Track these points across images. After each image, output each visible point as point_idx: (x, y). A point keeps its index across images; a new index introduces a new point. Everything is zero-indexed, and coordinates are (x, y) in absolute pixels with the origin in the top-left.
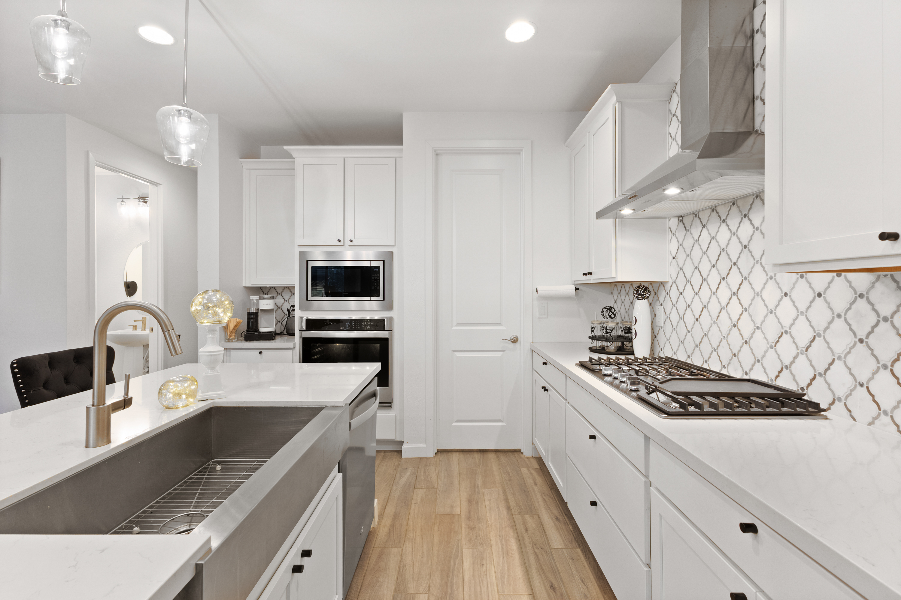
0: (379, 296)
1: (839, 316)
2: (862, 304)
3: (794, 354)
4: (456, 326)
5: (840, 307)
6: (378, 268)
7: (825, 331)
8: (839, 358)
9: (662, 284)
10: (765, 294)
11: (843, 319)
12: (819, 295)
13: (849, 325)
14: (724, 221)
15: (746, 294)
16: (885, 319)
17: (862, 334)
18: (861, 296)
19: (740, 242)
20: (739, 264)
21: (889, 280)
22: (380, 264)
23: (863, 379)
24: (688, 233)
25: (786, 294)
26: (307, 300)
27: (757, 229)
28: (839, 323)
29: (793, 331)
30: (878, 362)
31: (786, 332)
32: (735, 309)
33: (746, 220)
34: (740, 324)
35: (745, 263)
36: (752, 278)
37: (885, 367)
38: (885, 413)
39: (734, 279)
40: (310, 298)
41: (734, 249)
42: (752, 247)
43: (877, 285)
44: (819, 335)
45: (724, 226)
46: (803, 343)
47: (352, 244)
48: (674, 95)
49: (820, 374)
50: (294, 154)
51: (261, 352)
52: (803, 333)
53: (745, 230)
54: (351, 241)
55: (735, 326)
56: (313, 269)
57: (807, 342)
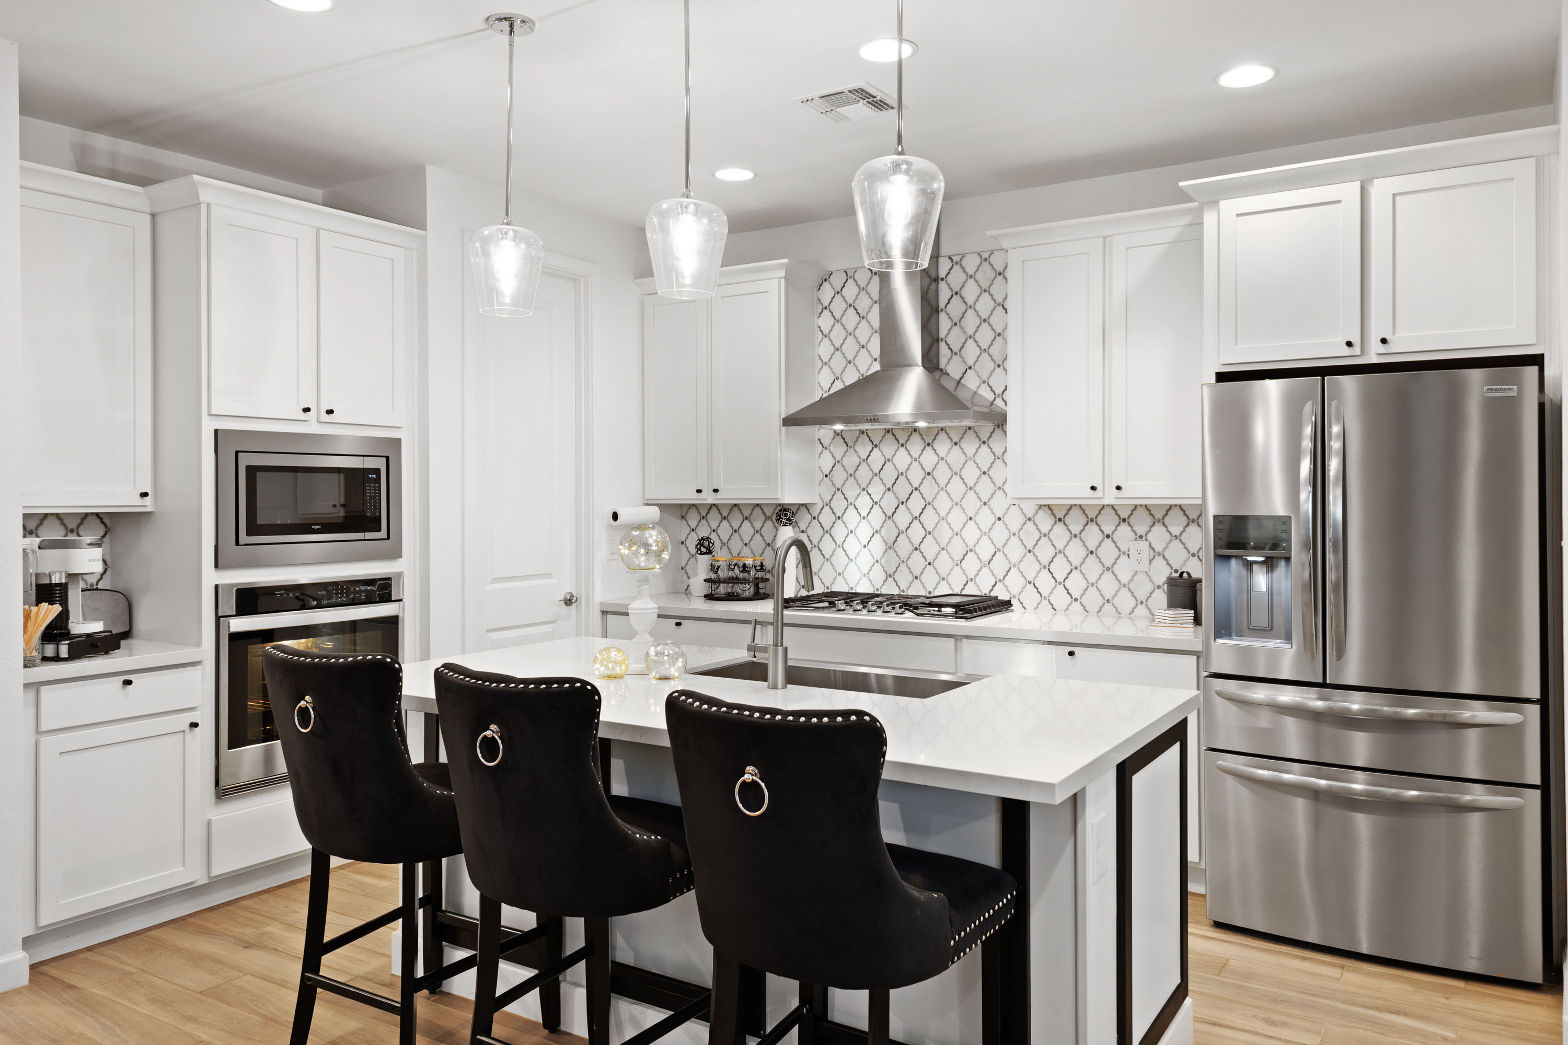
0: (380, 530)
1: (1014, 534)
2: (1030, 525)
3: (978, 568)
4: (491, 583)
5: (1014, 528)
6: (377, 471)
7: (1004, 546)
8: (1014, 566)
10: (950, 518)
11: (1017, 536)
12: (999, 519)
13: (1022, 541)
14: (902, 445)
15: (929, 518)
16: (1045, 535)
17: (1030, 547)
18: (1030, 519)
19: (923, 468)
20: (922, 489)
21: (1047, 508)
22: (380, 464)
23: (1030, 578)
24: (851, 451)
25: (971, 519)
26: (237, 543)
27: (942, 459)
28: (1014, 540)
29: (978, 549)
30: (1040, 565)
31: (971, 550)
32: (916, 532)
33: (929, 449)
34: (922, 547)
35: (928, 489)
36: (936, 504)
37: (1045, 567)
38: (1045, 598)
39: (916, 504)
40: (243, 538)
41: (916, 475)
42: (936, 474)
43: (1040, 511)
44: (999, 550)
46: (986, 558)
47: (329, 418)
48: (826, 284)
49: (1000, 581)
50: (205, 196)
51: (128, 683)
52: (986, 550)
53: (929, 458)
54: (330, 412)
55: (916, 549)
56: (252, 471)
57: (989, 557)
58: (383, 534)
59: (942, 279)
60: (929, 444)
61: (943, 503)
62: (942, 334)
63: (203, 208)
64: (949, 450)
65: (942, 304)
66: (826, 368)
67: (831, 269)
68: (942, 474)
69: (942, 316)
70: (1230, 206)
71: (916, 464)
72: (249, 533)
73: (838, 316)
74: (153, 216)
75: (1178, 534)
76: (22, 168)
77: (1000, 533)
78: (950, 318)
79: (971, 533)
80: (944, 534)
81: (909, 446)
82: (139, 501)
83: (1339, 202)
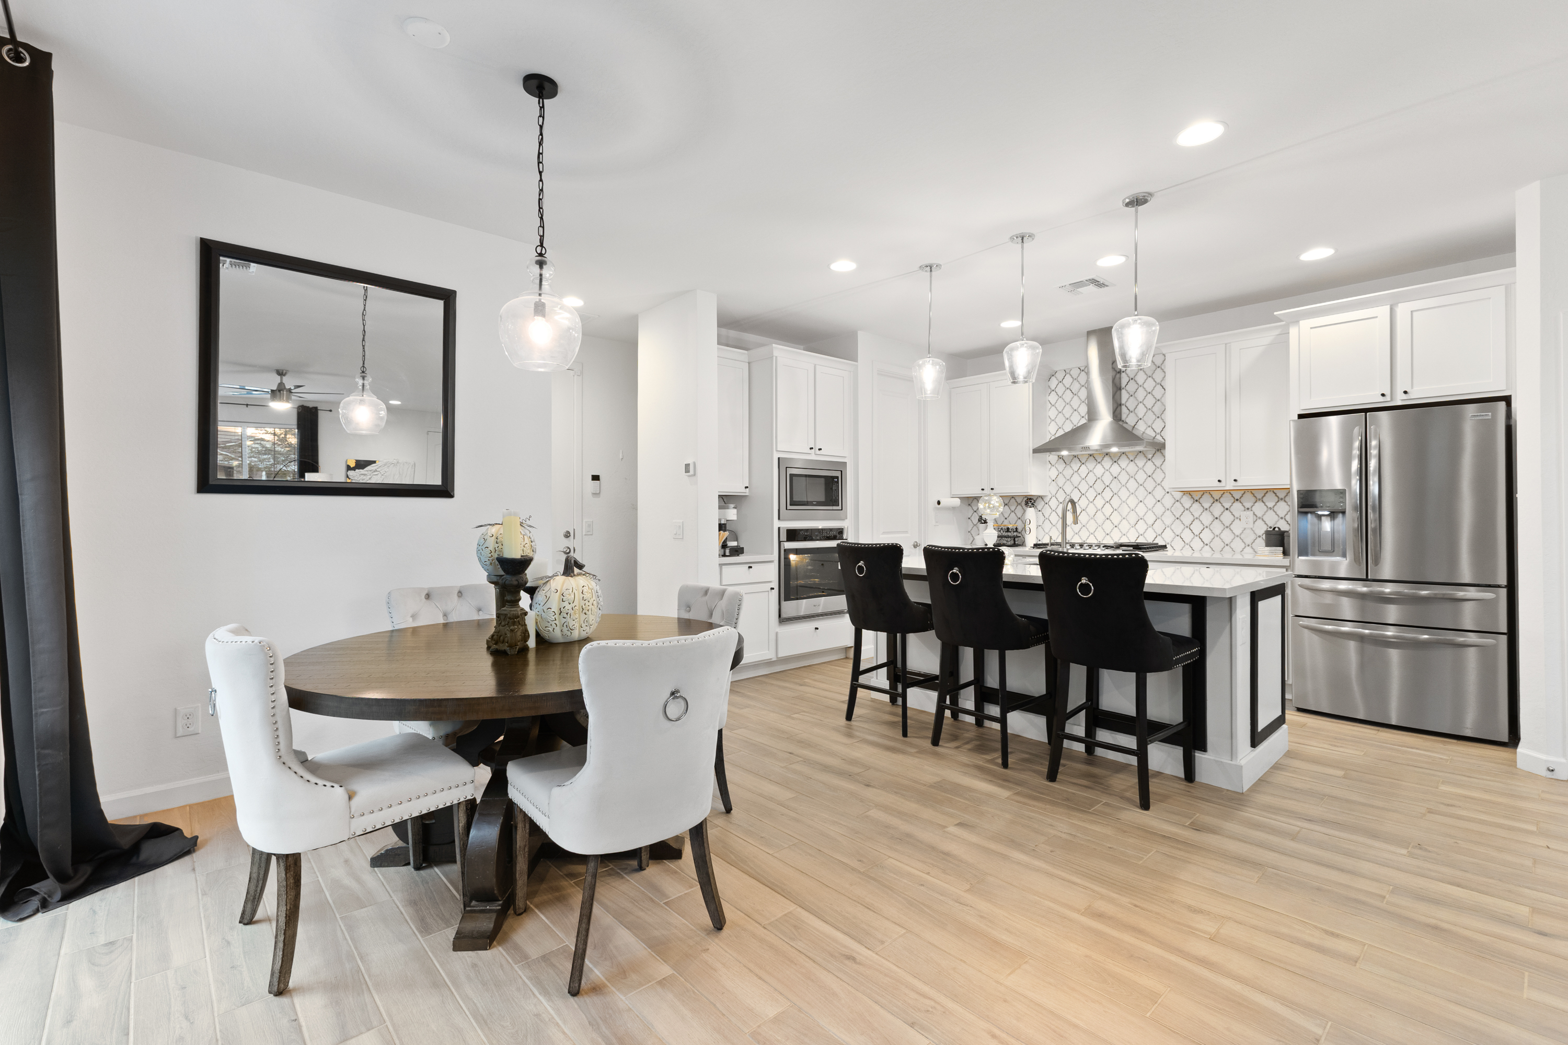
0: (838, 506)
1: (1168, 509)
2: (1178, 504)
3: (1146, 528)
4: (882, 534)
5: (1168, 505)
6: (837, 477)
7: (1161, 516)
8: (1168, 527)
9: (1041, 497)
10: (1129, 502)
11: (1170, 510)
12: (1159, 501)
13: (1172, 513)
14: (1099, 463)
15: (1115, 502)
16: (1187, 509)
17: (1178, 516)
18: (1177, 501)
19: (1112, 475)
20: (1111, 486)
21: (1188, 495)
22: (838, 474)
23: (1178, 533)
24: (1068, 467)
25: (1141, 501)
26: (786, 509)
27: (1123, 469)
28: (1168, 513)
29: (1145, 518)
30: (1184, 525)
31: (1141, 519)
33: (1116, 464)
34: (1111, 518)
35: (1115, 486)
36: (1120, 494)
37: (1187, 527)
38: (1187, 544)
39: (1107, 494)
40: (789, 507)
41: (1107, 479)
42: (1119, 477)
43: (1184, 496)
44: (1159, 518)
45: (1099, 465)
46: (1150, 523)
47: (818, 452)
48: (1053, 378)
49: (1159, 535)
50: (776, 353)
51: (750, 567)
52: (1150, 518)
53: (1115, 469)
54: (820, 449)
55: (1108, 519)
56: (792, 476)
57: (1152, 522)
59: (1123, 372)
60: (1115, 462)
61: (1124, 493)
62: (1123, 401)
63: (774, 358)
64: (1128, 464)
65: (1123, 385)
66: (1053, 423)
67: (1056, 370)
68: (1123, 478)
69: (1123, 392)
70: (1305, 324)
71: (1107, 473)
72: (791, 505)
73: (1060, 395)
74: (749, 363)
75: (1272, 507)
76: (718, 348)
77: (1159, 509)
78: (1128, 393)
79: (1141, 509)
80: (1125, 510)
81: (1103, 463)
82: (744, 490)
83: (1377, 317)
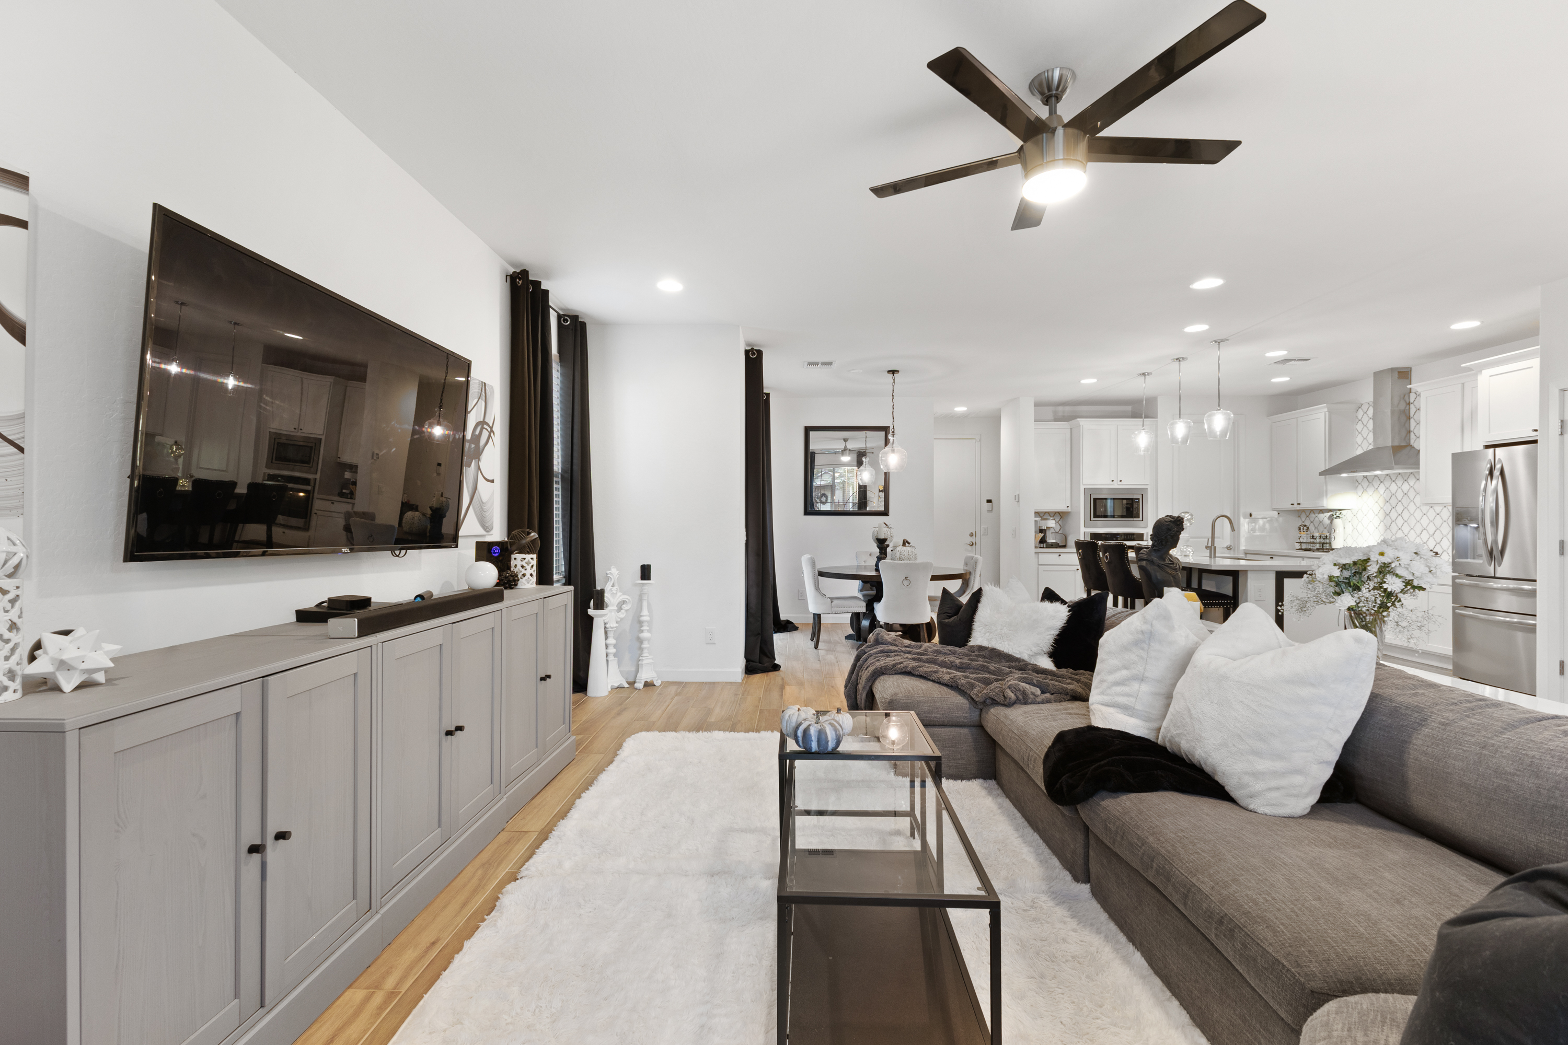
0: (1139, 518)
1: (1445, 521)
6: (1139, 499)
8: (1445, 536)
9: (1351, 510)
10: (1415, 515)
12: (1438, 514)
14: (1394, 481)
15: (1406, 515)
19: (1403, 492)
20: (1403, 501)
22: (1140, 497)
24: (1371, 484)
25: (1425, 514)
26: (1090, 520)
27: (1412, 487)
29: (1428, 528)
31: (1425, 529)
32: (1400, 521)
33: (1406, 482)
34: (1403, 528)
35: (1405, 501)
36: (1409, 508)
39: (1400, 508)
40: (1092, 519)
41: (1400, 495)
42: (1409, 494)
44: (1438, 529)
45: (1393, 483)
46: (1431, 533)
47: (1120, 483)
48: (1360, 410)
49: (1438, 543)
50: (1081, 423)
51: (1060, 555)
52: (1431, 529)
53: (1406, 487)
54: (1121, 481)
55: (1400, 529)
56: (1095, 500)
57: (1433, 532)
58: (1141, 519)
59: (1412, 403)
60: (1406, 480)
61: (1412, 507)
62: (1412, 429)
63: (1081, 426)
64: (1415, 482)
65: (1411, 415)
66: (1360, 447)
67: (1362, 402)
68: (1412, 494)
69: (1412, 420)
70: (1486, 373)
71: (1400, 489)
72: (1094, 517)
73: (1365, 424)
74: (1071, 429)
76: (1035, 424)
77: (1438, 521)
78: (1415, 421)
79: (1425, 521)
80: (1412, 521)
82: (1066, 509)
83: (1532, 367)
